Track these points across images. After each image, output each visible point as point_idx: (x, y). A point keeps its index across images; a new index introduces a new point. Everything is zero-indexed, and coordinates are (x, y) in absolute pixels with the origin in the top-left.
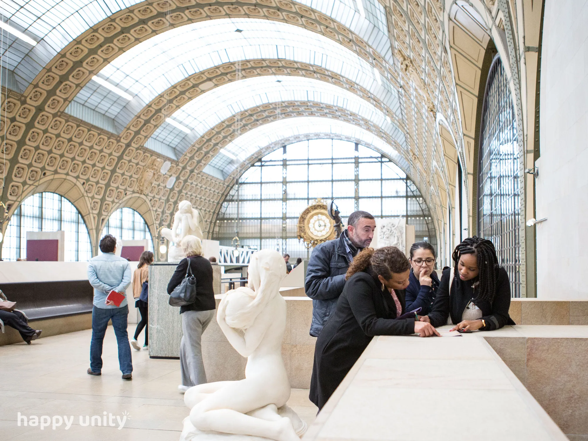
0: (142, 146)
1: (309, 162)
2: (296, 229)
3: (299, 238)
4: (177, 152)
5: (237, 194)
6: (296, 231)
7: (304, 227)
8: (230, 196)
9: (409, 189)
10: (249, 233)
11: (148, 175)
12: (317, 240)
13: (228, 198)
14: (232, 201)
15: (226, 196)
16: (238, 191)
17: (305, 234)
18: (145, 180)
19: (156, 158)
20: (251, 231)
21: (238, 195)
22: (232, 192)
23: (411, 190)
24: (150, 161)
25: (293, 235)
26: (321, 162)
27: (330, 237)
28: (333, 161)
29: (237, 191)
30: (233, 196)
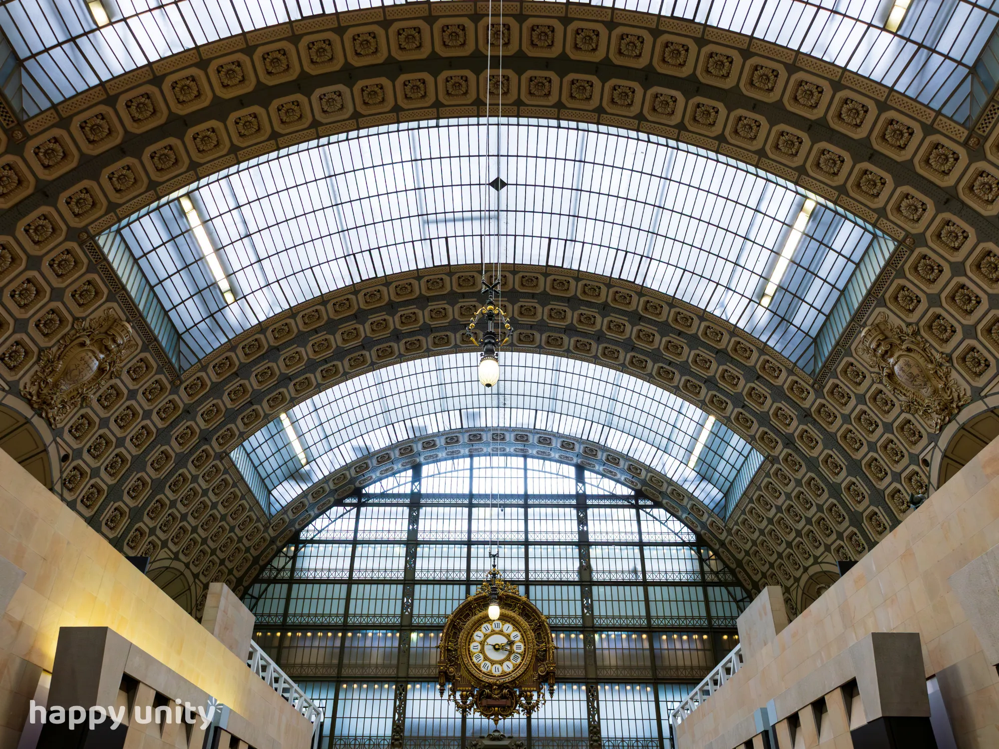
0: (92, 238)
1: (471, 501)
2: (434, 657)
3: (442, 680)
4: (183, 348)
5: (289, 565)
6: (433, 662)
7: (456, 650)
8: (271, 570)
9: (706, 568)
10: (309, 665)
11: (82, 359)
12: (490, 686)
13: (266, 574)
14: (275, 581)
15: (263, 569)
16: (294, 558)
17: (458, 667)
18: (66, 373)
19: (124, 317)
20: (313, 661)
21: (293, 569)
22: (279, 562)
23: (712, 570)
24: (100, 313)
25: (424, 673)
26: (501, 502)
27: (525, 678)
28: (526, 502)
29: (291, 558)
30: (279, 571)
